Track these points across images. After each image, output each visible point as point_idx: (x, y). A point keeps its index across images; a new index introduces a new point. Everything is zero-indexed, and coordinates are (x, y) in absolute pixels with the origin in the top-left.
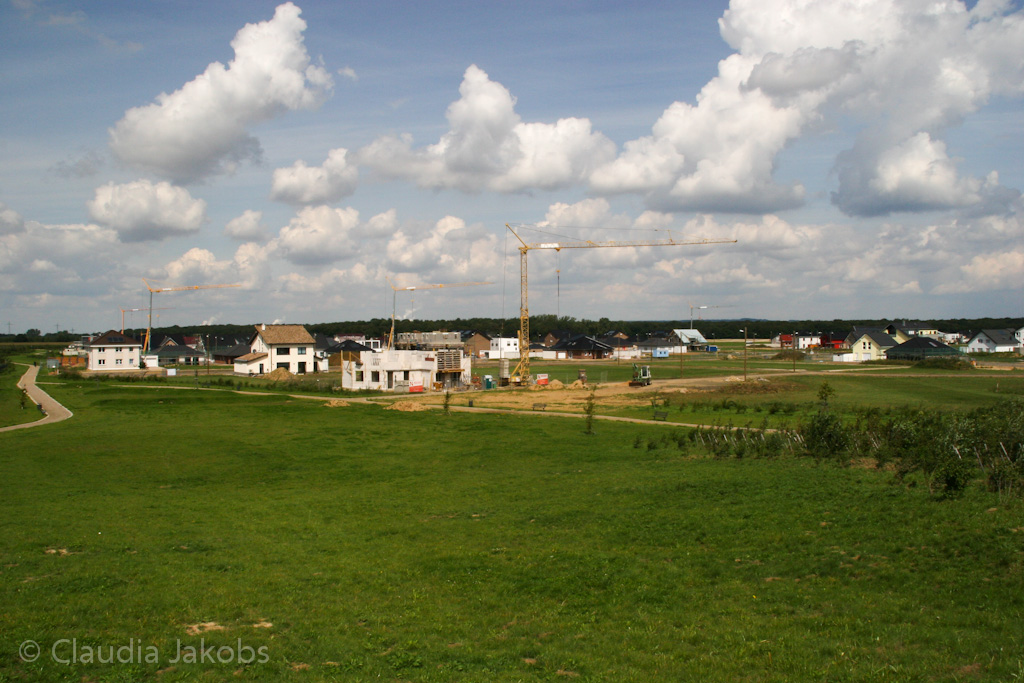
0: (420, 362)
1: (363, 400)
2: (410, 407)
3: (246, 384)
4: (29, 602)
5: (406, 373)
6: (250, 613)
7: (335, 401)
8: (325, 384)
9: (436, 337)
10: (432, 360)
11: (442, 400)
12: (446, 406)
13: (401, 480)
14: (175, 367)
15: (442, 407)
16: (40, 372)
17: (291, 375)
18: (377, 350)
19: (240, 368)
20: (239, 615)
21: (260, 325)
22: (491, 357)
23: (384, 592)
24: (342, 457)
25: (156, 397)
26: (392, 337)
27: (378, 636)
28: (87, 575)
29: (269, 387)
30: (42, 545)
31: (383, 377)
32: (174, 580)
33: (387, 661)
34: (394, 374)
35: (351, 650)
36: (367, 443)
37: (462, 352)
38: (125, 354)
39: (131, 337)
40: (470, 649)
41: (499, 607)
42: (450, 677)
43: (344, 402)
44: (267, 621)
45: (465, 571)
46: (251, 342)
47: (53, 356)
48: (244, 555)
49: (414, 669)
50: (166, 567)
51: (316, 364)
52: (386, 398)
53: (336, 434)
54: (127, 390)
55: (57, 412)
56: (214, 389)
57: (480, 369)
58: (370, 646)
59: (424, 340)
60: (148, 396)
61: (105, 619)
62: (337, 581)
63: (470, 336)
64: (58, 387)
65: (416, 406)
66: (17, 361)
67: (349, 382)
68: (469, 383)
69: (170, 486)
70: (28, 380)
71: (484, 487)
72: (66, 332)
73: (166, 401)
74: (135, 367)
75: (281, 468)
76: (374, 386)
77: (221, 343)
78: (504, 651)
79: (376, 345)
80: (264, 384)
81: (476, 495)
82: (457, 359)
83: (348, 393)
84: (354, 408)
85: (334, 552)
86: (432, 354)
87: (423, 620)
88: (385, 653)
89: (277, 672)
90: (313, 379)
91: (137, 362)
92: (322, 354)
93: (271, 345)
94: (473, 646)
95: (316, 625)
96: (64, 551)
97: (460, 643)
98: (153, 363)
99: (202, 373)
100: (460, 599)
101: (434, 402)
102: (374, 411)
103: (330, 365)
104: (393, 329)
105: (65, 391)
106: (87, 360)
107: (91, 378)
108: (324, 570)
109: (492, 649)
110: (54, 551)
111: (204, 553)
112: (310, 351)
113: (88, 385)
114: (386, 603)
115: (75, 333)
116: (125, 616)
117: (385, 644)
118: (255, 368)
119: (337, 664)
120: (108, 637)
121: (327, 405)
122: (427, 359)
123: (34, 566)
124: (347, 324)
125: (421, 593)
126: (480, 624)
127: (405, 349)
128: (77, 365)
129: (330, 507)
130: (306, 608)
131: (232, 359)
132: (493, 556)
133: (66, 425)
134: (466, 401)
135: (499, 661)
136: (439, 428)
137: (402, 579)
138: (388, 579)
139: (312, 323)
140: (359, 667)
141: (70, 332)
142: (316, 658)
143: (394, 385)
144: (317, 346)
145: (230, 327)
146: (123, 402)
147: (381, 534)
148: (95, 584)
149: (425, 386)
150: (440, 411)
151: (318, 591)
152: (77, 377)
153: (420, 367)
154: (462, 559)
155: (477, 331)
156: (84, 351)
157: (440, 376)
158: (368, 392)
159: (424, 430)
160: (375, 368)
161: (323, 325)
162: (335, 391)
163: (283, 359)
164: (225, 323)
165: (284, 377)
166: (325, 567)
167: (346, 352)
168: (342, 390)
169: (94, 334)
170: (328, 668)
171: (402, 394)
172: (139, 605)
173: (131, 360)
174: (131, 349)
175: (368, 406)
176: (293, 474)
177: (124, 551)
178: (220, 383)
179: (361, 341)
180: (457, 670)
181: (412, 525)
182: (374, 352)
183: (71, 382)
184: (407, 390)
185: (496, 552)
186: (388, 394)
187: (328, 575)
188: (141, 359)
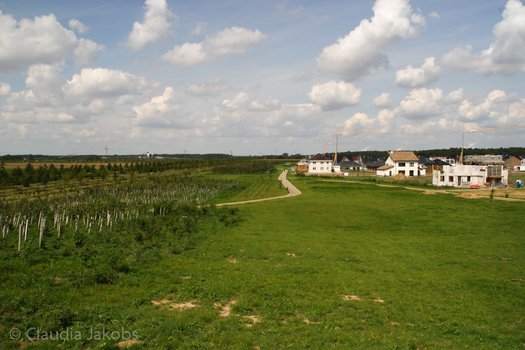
0: (477, 172)
1: (444, 191)
2: (470, 196)
3: (383, 181)
4: (277, 275)
5: (469, 178)
6: (374, 294)
7: (428, 191)
8: (423, 182)
9: (487, 158)
10: (484, 170)
11: (489, 193)
12: (491, 196)
13: (462, 235)
14: (348, 172)
15: (489, 197)
16: (288, 173)
17: (406, 177)
18: (452, 165)
19: (380, 173)
20: (368, 294)
21: (390, 151)
22: (521, 170)
23: (445, 293)
24: (430, 221)
25: (338, 186)
26: (461, 158)
27: (437, 315)
28: (302, 267)
29: (394, 183)
30: (285, 251)
31: (455, 179)
32: (340, 273)
33: (440, 329)
34: (462, 178)
35: (421, 320)
36: (445, 214)
37: (502, 166)
38: (325, 165)
39: (328, 157)
40: (489, 331)
41: (511, 311)
42: (474, 343)
43: (433, 192)
44: (381, 299)
45: (493, 288)
46: (386, 160)
47: (293, 165)
48: (375, 266)
49: (454, 335)
50: (337, 268)
51: (419, 172)
52: (456, 190)
53: (428, 209)
54: (325, 182)
55: (294, 191)
56: (366, 183)
57: (514, 176)
58: (432, 319)
59: (480, 160)
60: (335, 186)
61: (307, 287)
62: (420, 284)
63: (508, 157)
64: (295, 180)
65: (474, 196)
66: (278, 167)
67: (436, 182)
68: (507, 184)
69: (343, 229)
70: (283, 177)
71: (511, 244)
72: (299, 154)
73: (344, 188)
74: (329, 172)
75: (398, 224)
76: (450, 184)
77: (371, 160)
78: (509, 337)
79: (452, 162)
80: (391, 181)
81: (506, 247)
82: (499, 171)
83: (436, 187)
84: (438, 195)
85: (421, 270)
86: (484, 167)
87: (464, 311)
88: (440, 324)
89: (382, 324)
90: (417, 179)
91: (330, 169)
92: (422, 166)
93: (396, 162)
94: (491, 330)
95: (405, 304)
96: (294, 255)
97: (484, 327)
98: (337, 169)
99: (361, 175)
100: (488, 303)
101: (485, 194)
102: (450, 197)
103: (426, 172)
104: (462, 153)
105: (298, 182)
106: (308, 167)
107: (309, 176)
108: (414, 278)
109: (503, 333)
110: (289, 254)
111: (356, 263)
112: (416, 165)
113: (308, 179)
114: (445, 299)
115: (303, 155)
116: (316, 287)
117: (441, 320)
118: (387, 173)
119: (413, 325)
120: (307, 295)
121: (424, 193)
122: (481, 170)
123: (281, 260)
124: (437, 150)
125: (465, 296)
126: (498, 319)
127: (468, 164)
128: (304, 170)
129: (422, 246)
130: (402, 295)
131: (375, 168)
132: (511, 282)
133: (298, 197)
134: (504, 194)
135: (506, 341)
136: (486, 208)
137: (455, 288)
138: (448, 287)
139: (417, 150)
140: (425, 329)
141: (301, 154)
142: (403, 320)
143: (461, 184)
144: (419, 162)
145: (375, 152)
146: (323, 188)
147: (447, 263)
148: (305, 271)
149: (479, 185)
150: (488, 199)
151: (409, 288)
152: (303, 175)
153: (477, 175)
154: (493, 281)
155: (512, 155)
156: (307, 164)
157: (489, 179)
158: (446, 187)
159: (478, 209)
160: (451, 175)
161: (423, 151)
162: (429, 186)
163: (402, 168)
164: (373, 150)
165: (402, 178)
166: (415, 276)
167: (435, 166)
168: (432, 185)
169: (311, 156)
170: (408, 326)
171: (466, 189)
172: (323, 283)
173: (328, 168)
174: (328, 162)
175: (446, 194)
176: (404, 228)
177: (319, 258)
178: (369, 180)
179: (444, 160)
180: (479, 340)
181: (466, 260)
182: (451, 166)
183: (301, 178)
184: (469, 187)
185: (514, 281)
186: (458, 188)
187: (416, 281)
188: (332, 167)
